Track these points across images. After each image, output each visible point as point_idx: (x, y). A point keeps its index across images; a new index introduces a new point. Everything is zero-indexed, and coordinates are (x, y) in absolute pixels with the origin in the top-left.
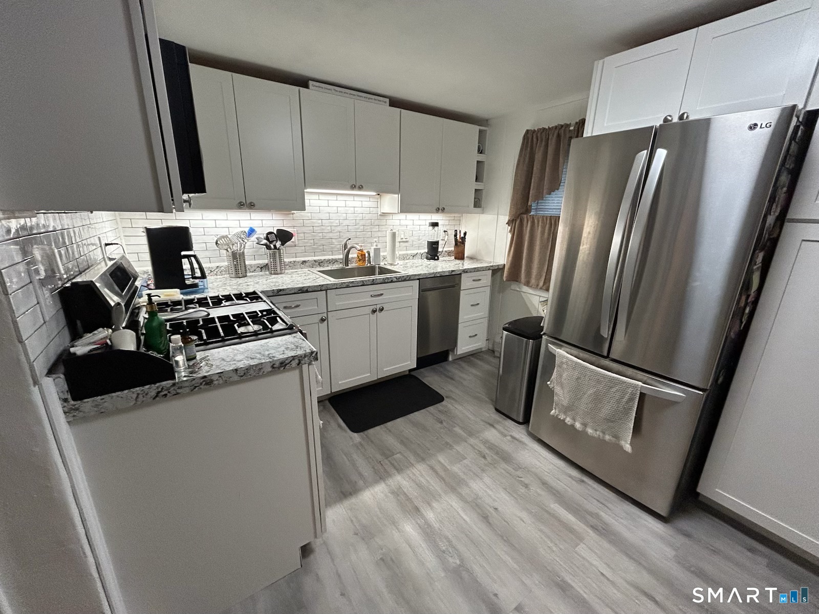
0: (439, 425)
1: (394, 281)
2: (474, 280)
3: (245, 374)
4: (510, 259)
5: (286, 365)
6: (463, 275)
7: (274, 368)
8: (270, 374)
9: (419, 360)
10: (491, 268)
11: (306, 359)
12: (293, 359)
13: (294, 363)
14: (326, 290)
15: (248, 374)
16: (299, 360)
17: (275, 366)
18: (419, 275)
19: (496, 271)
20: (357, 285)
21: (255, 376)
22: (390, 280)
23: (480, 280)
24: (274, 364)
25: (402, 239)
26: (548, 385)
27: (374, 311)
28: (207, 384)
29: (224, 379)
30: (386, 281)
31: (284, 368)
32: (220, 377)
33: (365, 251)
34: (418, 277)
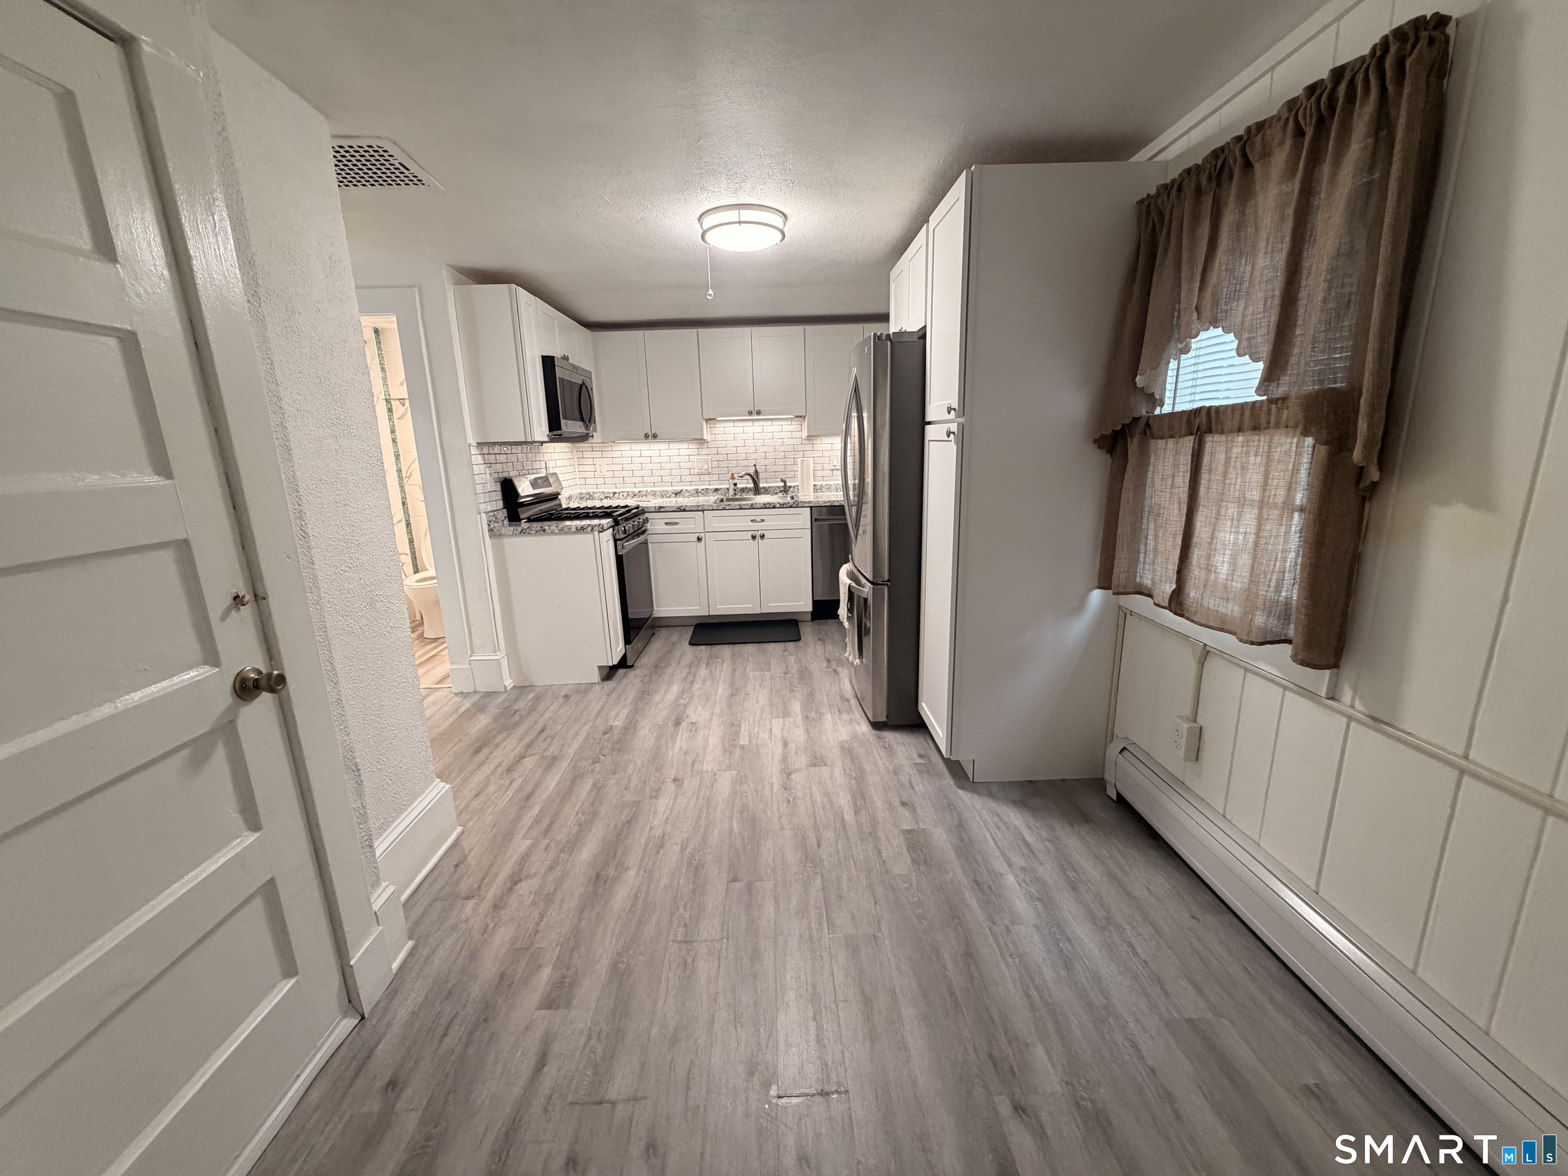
1: (777, 506)
9: (815, 603)
12: (589, 526)
14: (703, 511)
16: (592, 527)
18: (810, 502)
20: (735, 508)
25: (835, 466)
27: (754, 538)
30: (767, 506)
34: (808, 505)
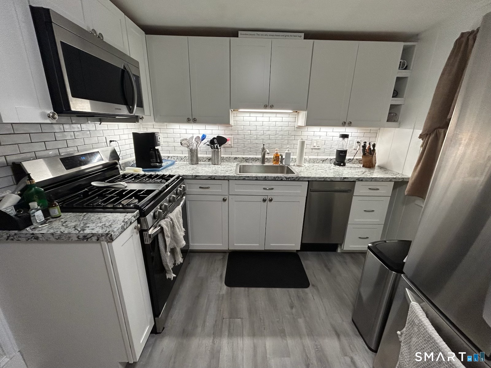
0: (289, 309)
1: (284, 179)
2: (370, 189)
3: (59, 238)
4: (416, 174)
5: (87, 239)
6: (357, 183)
7: (79, 238)
8: (76, 242)
9: (302, 245)
10: (393, 180)
11: (103, 237)
12: (93, 236)
13: (94, 239)
14: (228, 180)
15: (62, 239)
16: (98, 237)
17: (79, 237)
19: (399, 184)
20: (252, 179)
21: (66, 241)
22: (280, 179)
23: (378, 189)
24: (79, 236)
25: (315, 146)
26: (397, 335)
27: (264, 200)
28: (35, 238)
29: (46, 238)
30: (277, 179)
31: (87, 241)
32: (43, 236)
33: (279, 154)
34: (307, 179)
